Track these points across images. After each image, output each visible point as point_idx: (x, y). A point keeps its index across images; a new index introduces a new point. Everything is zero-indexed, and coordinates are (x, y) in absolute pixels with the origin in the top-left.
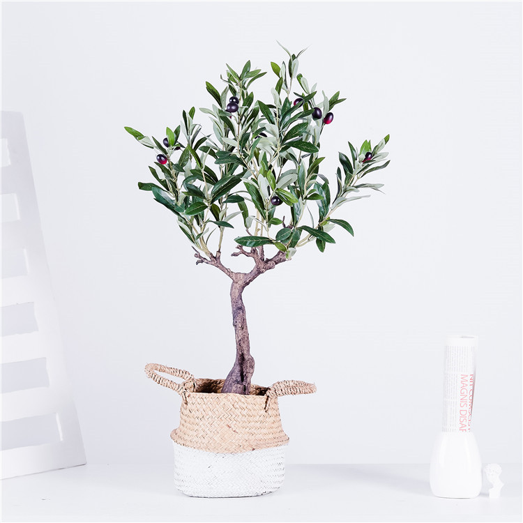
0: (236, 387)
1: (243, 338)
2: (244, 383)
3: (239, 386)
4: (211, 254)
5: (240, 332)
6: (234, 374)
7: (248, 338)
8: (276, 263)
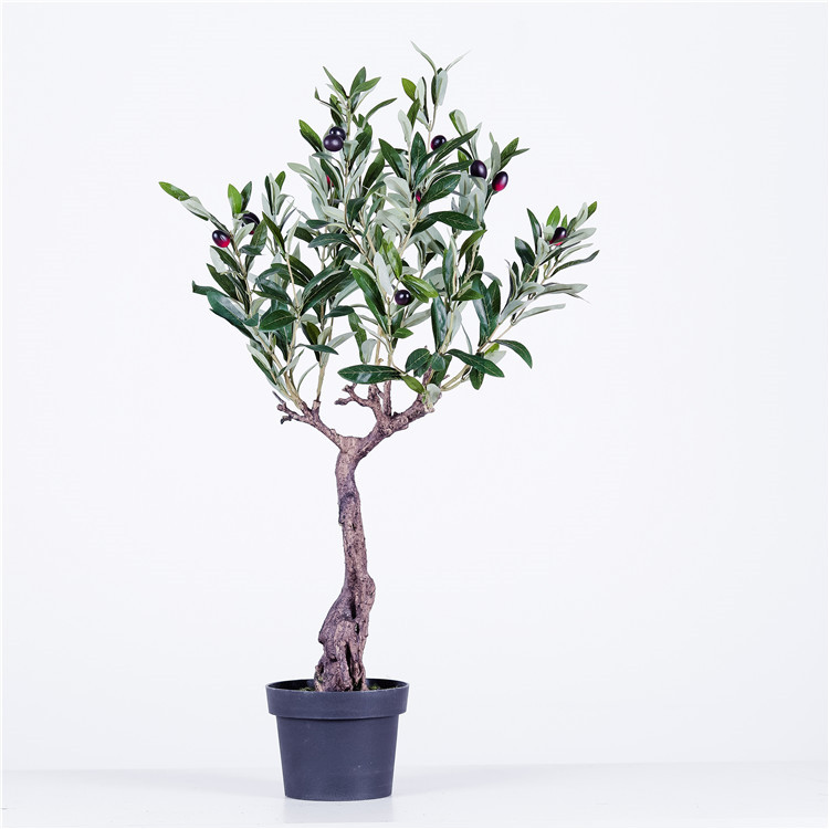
0: (344, 626)
1: (356, 545)
2: (357, 620)
3: (348, 623)
4: (304, 404)
5: (351, 535)
6: (340, 605)
7: (363, 544)
8: (410, 420)
